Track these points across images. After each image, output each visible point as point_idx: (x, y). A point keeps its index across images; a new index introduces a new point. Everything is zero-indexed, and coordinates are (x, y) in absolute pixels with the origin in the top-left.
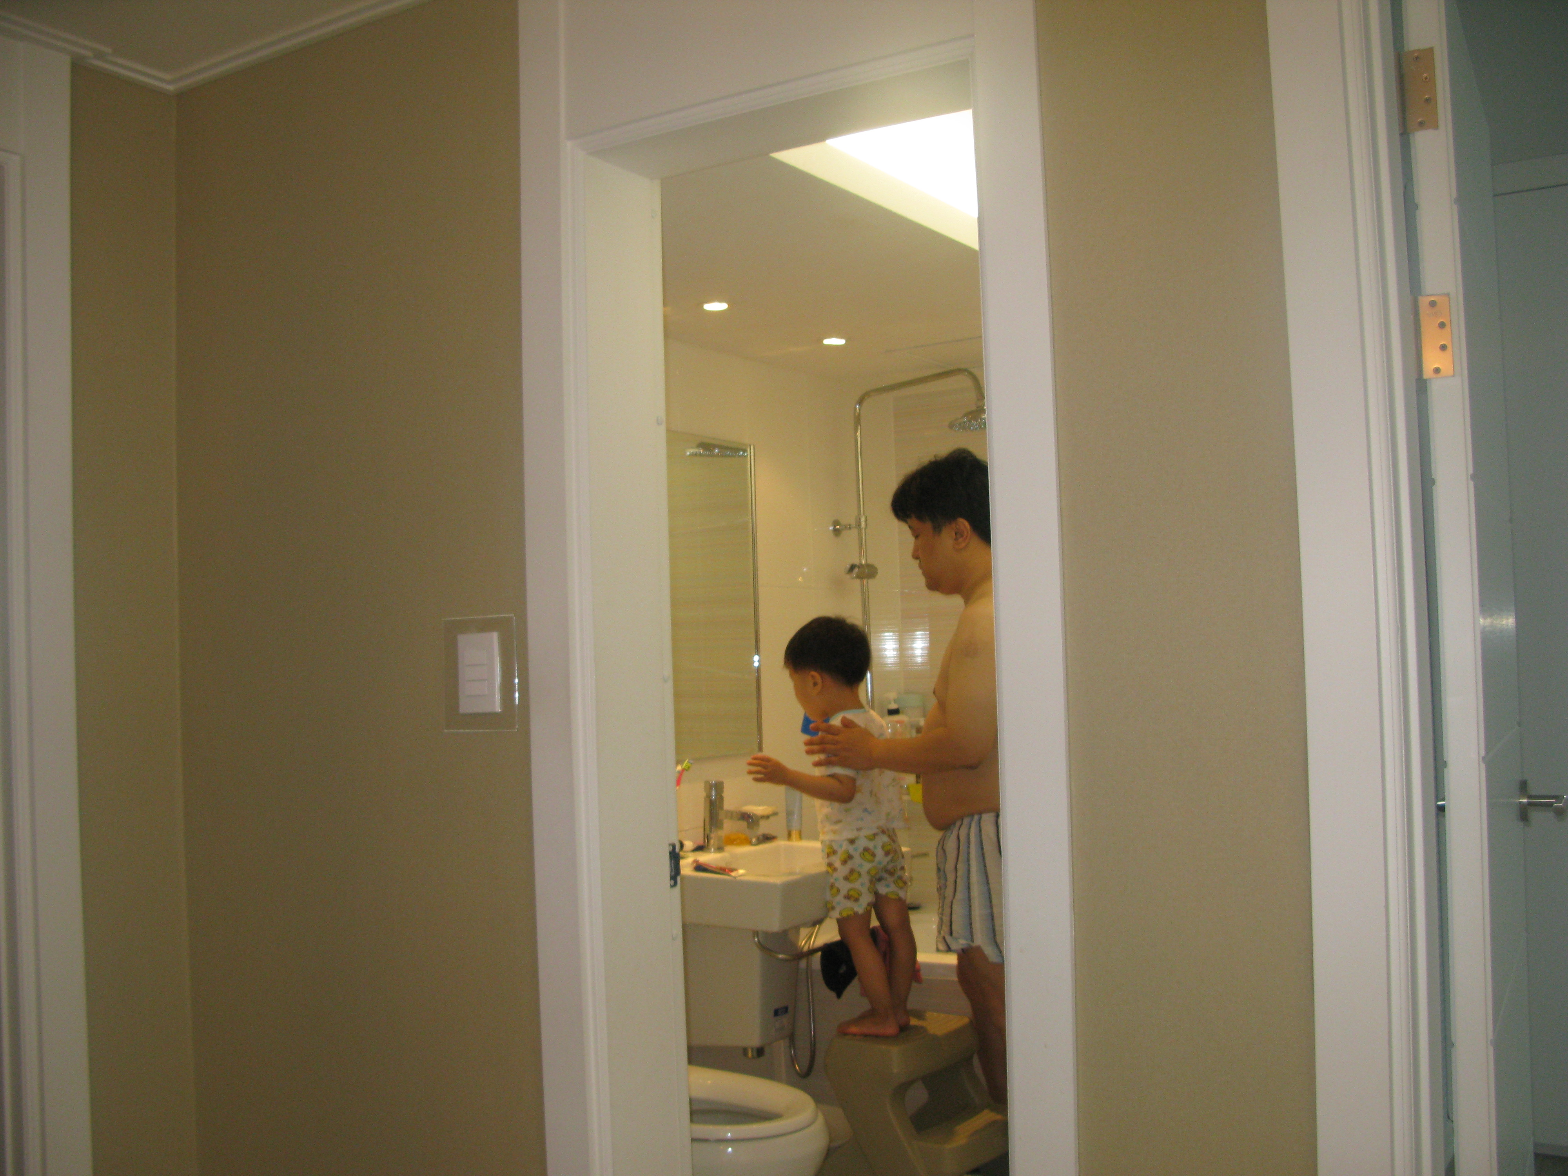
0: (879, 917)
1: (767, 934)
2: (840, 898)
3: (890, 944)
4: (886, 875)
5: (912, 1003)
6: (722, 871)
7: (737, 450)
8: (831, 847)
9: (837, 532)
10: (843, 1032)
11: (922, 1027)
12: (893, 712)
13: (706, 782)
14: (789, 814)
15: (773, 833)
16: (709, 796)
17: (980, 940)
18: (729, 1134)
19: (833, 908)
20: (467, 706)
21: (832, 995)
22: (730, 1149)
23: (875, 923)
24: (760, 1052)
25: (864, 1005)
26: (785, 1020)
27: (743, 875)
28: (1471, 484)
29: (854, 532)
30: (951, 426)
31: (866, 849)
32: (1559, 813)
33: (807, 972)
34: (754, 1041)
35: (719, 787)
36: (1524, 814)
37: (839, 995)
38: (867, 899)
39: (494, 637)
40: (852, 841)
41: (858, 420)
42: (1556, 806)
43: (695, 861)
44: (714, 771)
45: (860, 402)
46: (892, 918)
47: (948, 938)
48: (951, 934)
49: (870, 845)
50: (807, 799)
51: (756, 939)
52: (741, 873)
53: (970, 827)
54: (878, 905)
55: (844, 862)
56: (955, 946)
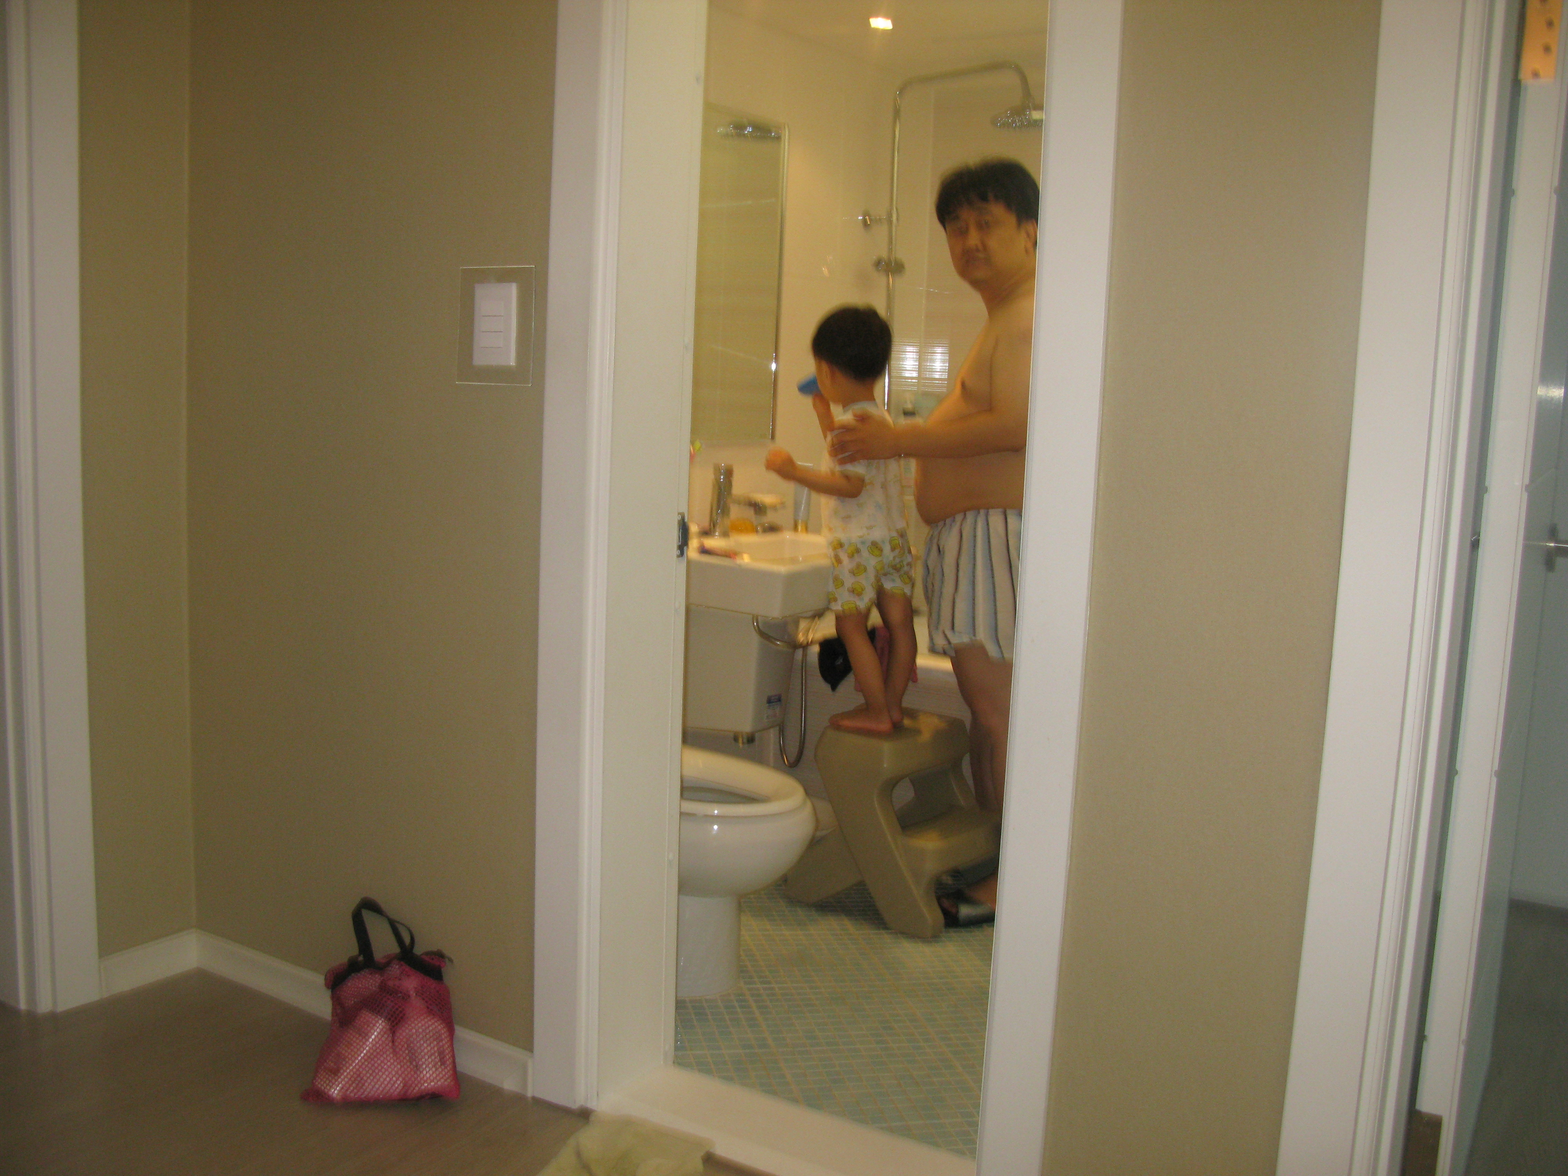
0: (883, 615)
2: (843, 591)
3: (890, 643)
4: (892, 571)
5: (908, 702)
6: (729, 555)
7: (770, 131)
8: (838, 542)
9: (866, 224)
10: (835, 724)
11: (914, 728)
13: (716, 467)
14: (798, 505)
15: (777, 523)
16: (717, 480)
17: (983, 635)
18: (716, 812)
19: (835, 601)
20: (481, 359)
21: (826, 687)
22: (716, 827)
23: (875, 619)
24: (751, 739)
25: (859, 700)
26: (776, 708)
27: (747, 562)
28: (1555, 196)
29: (885, 227)
30: (994, 121)
31: (876, 545)
33: (802, 663)
34: (746, 727)
35: (729, 473)
36: (1549, 560)
37: (834, 687)
38: (870, 594)
39: (513, 290)
40: (861, 537)
41: (897, 113)
43: (702, 543)
45: (902, 90)
46: (896, 614)
47: (949, 633)
48: (953, 628)
49: (878, 540)
51: (755, 624)
52: (746, 560)
53: (976, 522)
54: (881, 600)
55: (851, 556)
56: (955, 640)
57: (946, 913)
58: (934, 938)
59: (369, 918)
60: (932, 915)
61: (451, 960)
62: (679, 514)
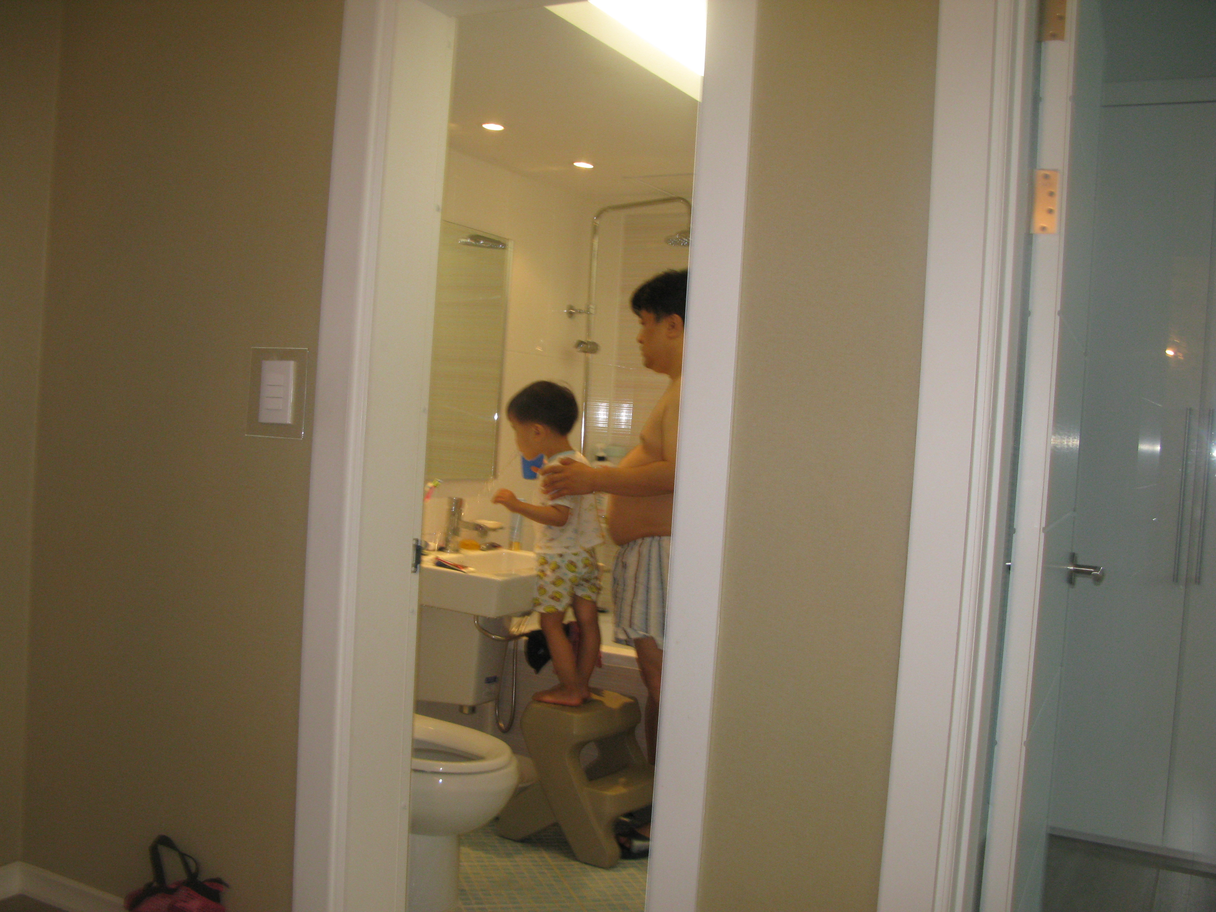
0: (576, 614)
1: (487, 620)
2: (546, 598)
3: (581, 635)
4: (584, 583)
5: (593, 683)
6: (457, 567)
7: (499, 243)
8: (544, 558)
9: (571, 315)
10: (537, 699)
11: (600, 701)
12: (601, 459)
13: (451, 499)
14: (513, 528)
15: (497, 542)
16: (450, 509)
17: (653, 632)
18: (441, 769)
19: (540, 604)
20: (265, 417)
21: (532, 670)
22: (441, 781)
23: (570, 617)
24: (473, 709)
25: (555, 681)
26: (493, 686)
27: (473, 572)
28: (1058, 318)
29: (584, 316)
30: (667, 241)
31: (572, 563)
32: (1098, 580)
33: (514, 653)
34: (469, 701)
35: (459, 504)
36: (1071, 579)
37: (537, 671)
38: (566, 599)
39: (291, 365)
40: (561, 555)
41: (595, 230)
42: (1094, 575)
43: (437, 558)
44: (457, 491)
45: (598, 216)
46: (586, 614)
47: (629, 630)
48: (631, 625)
49: (574, 559)
50: (527, 521)
51: (476, 622)
52: (471, 570)
53: (651, 546)
54: (575, 602)
55: (554, 571)
56: (633, 635)
57: (622, 846)
58: (611, 867)
59: (164, 851)
60: (611, 847)
61: (227, 886)
62: (414, 539)
